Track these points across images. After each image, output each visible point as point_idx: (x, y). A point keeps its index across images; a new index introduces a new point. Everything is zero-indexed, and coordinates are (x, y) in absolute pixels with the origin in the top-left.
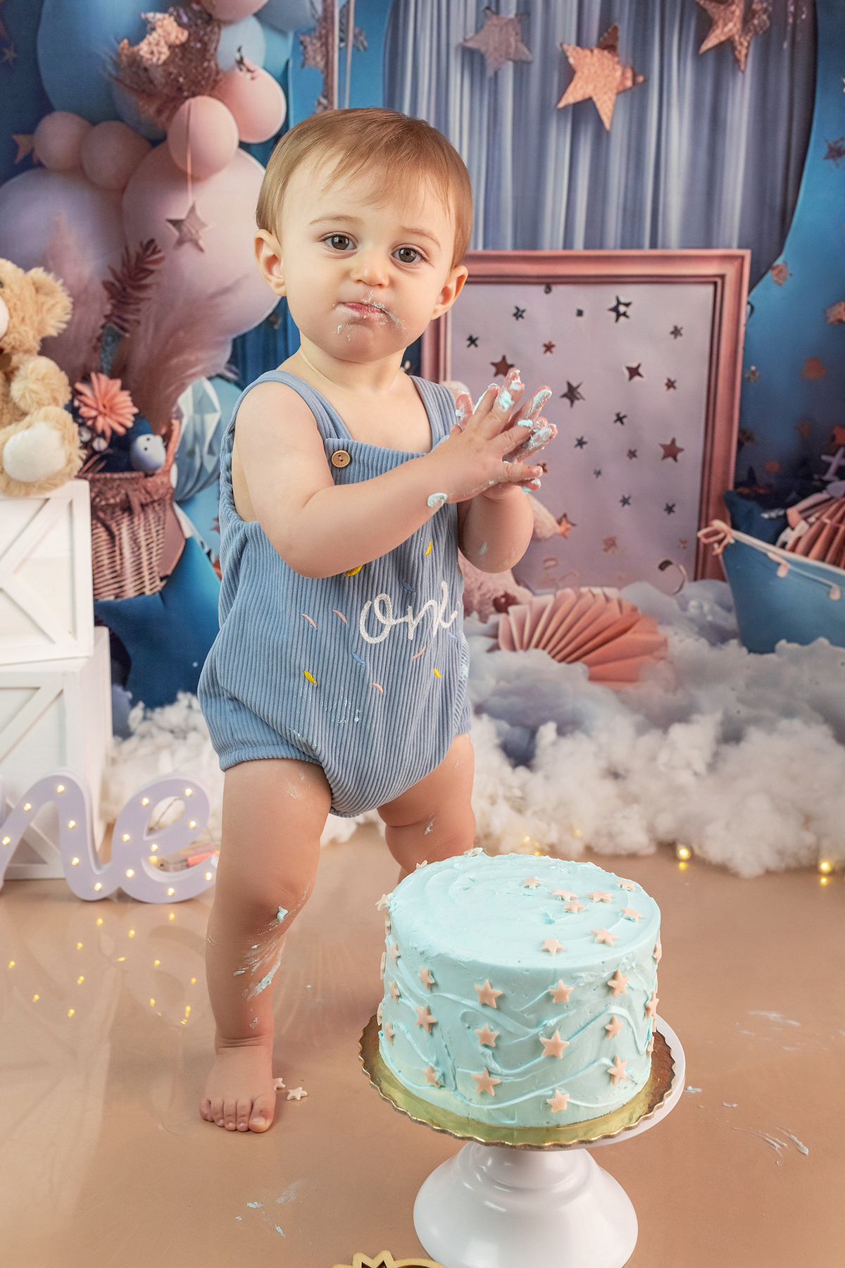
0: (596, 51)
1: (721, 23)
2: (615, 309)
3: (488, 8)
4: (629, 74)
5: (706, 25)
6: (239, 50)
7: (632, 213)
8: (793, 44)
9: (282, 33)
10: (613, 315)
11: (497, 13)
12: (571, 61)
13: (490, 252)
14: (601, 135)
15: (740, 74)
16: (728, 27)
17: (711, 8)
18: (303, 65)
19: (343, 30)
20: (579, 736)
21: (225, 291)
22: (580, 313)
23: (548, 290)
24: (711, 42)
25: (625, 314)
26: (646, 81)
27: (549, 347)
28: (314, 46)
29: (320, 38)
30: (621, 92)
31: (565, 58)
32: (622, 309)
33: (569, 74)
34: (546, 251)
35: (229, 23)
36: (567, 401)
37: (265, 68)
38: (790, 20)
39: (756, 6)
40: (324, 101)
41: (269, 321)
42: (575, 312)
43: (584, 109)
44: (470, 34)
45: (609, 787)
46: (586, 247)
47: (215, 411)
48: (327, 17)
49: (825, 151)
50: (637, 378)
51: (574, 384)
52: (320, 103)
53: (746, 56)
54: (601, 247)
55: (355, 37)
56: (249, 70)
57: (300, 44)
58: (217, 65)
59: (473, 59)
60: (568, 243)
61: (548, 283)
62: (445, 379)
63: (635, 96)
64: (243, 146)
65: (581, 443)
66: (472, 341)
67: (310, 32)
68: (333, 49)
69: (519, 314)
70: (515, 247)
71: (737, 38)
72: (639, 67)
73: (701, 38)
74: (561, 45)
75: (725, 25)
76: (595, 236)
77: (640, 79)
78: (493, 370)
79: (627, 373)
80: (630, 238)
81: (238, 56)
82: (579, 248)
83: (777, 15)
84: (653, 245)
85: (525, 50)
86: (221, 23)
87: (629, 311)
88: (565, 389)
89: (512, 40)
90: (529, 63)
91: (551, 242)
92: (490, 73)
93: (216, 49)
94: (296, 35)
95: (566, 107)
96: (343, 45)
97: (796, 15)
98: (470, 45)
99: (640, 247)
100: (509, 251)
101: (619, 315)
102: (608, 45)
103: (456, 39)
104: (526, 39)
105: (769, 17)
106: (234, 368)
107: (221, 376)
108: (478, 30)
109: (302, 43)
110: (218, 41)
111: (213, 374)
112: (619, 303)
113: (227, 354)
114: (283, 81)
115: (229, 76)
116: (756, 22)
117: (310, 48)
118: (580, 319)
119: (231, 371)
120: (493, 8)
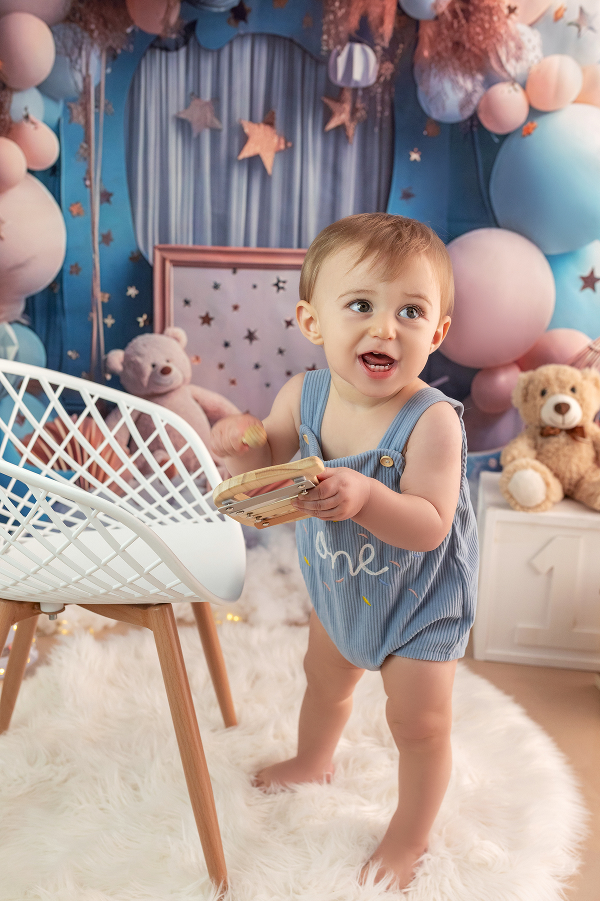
0: (262, 126)
1: (337, 114)
2: (277, 285)
3: (193, 94)
4: (282, 141)
5: (328, 115)
6: (26, 109)
7: (286, 227)
8: (381, 129)
9: (55, 99)
10: (275, 289)
11: (199, 97)
12: (247, 130)
13: (198, 247)
14: (266, 178)
15: (349, 147)
16: (341, 117)
17: (332, 104)
18: (70, 121)
19: (97, 100)
20: (260, 548)
21: (20, 266)
22: (255, 287)
23: (235, 272)
24: (332, 124)
25: (283, 288)
26: (293, 147)
27: (236, 308)
28: (77, 110)
29: (81, 104)
30: (278, 152)
31: (241, 129)
32: (281, 285)
33: (244, 139)
34: (233, 247)
35: (18, 90)
36: (247, 341)
37: (45, 122)
38: (379, 115)
39: (359, 105)
40: (85, 146)
41: (51, 287)
42: (251, 286)
43: (255, 162)
44: (182, 109)
45: (279, 582)
46: (259, 245)
47: (13, 344)
48: (86, 91)
49: (400, 194)
50: (291, 328)
51: (252, 330)
52: (82, 147)
53: (353, 135)
54: (267, 246)
55: (106, 106)
56: (33, 123)
57: (68, 109)
58: (10, 118)
59: (183, 125)
60: (247, 243)
61: (235, 267)
62: (169, 325)
63: (286, 155)
64: (30, 171)
65: (257, 366)
66: (187, 302)
67: (74, 100)
68: (90, 114)
69: (216, 287)
70: (213, 244)
71: (348, 124)
72: (288, 136)
73: (326, 121)
74: (240, 119)
75: (340, 114)
76: (263, 239)
77: (289, 144)
78: (200, 321)
79: (284, 324)
80: (285, 242)
81: (24, 113)
82: (253, 246)
83: (371, 111)
84: (300, 246)
85: (216, 122)
86: (13, 90)
87: (286, 286)
88: (246, 334)
89: (209, 115)
90: (219, 131)
91: (236, 241)
92: (194, 135)
93: (9, 107)
94: (65, 102)
95: (243, 160)
96: (97, 111)
97: (382, 112)
98: (183, 116)
99: (291, 247)
100: (209, 246)
101: (279, 288)
102: (269, 122)
103: (173, 112)
104: (218, 114)
105: (367, 113)
106: (27, 316)
107: (18, 322)
108: (187, 106)
109: (69, 107)
110: (10, 102)
111: (12, 319)
112: (279, 281)
113: (21, 307)
114: (57, 131)
115: (19, 126)
116: (358, 115)
117: (75, 112)
118: (255, 291)
119: (24, 318)
120: (196, 93)
